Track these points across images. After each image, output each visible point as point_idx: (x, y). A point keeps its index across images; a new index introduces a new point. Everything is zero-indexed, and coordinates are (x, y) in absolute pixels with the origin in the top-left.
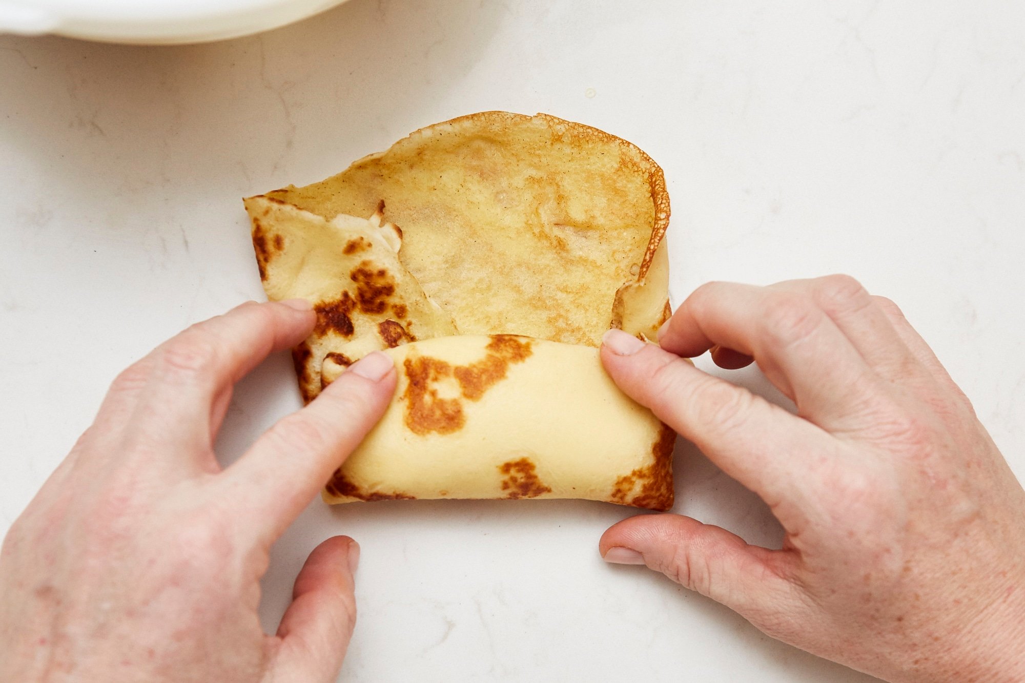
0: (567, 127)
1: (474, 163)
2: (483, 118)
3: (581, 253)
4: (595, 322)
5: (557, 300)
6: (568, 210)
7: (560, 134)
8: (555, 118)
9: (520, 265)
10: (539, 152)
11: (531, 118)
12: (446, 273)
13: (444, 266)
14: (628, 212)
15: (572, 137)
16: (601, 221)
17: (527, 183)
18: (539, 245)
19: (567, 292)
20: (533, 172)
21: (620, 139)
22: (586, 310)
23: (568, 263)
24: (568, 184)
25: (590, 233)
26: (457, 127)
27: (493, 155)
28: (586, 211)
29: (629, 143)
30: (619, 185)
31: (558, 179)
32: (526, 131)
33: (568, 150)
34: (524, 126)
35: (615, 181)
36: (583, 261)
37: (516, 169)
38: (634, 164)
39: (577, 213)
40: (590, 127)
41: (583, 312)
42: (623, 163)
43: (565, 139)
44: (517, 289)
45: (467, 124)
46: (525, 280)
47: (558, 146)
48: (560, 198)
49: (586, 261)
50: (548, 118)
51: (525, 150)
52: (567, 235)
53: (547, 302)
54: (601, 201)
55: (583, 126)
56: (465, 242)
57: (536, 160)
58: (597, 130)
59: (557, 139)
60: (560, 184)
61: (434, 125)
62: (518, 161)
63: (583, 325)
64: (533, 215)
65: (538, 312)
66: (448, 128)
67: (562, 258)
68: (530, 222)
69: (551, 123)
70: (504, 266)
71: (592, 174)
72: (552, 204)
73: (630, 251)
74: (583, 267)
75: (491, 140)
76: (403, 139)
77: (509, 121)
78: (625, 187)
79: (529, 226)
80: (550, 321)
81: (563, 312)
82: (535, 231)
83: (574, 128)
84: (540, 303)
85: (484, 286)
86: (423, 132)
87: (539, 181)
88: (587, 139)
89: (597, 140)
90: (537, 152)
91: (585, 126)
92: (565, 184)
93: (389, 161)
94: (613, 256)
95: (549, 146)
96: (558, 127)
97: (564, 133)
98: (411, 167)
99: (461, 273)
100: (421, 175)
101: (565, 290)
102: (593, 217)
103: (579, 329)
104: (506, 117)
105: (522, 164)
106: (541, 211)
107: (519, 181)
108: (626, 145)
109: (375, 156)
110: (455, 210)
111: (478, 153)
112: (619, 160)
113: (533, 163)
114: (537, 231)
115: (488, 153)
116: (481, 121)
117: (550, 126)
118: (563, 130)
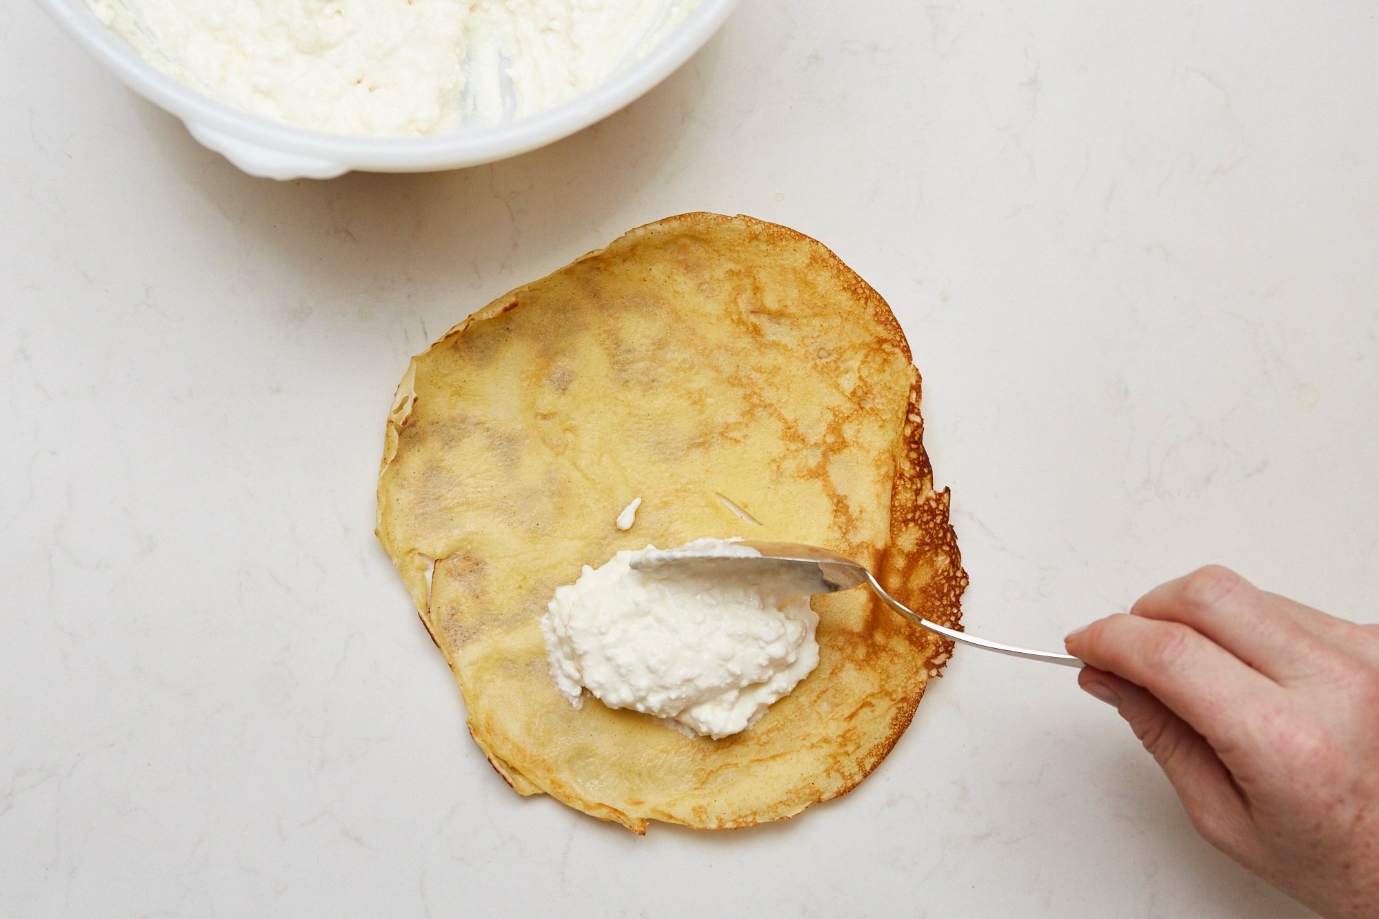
0: (763, 227)
1: (680, 258)
2: (689, 219)
3: (774, 338)
4: (785, 399)
5: (751, 379)
6: (764, 300)
7: (757, 233)
8: (753, 218)
9: (719, 348)
10: (738, 248)
11: (732, 218)
12: (653, 354)
13: (652, 348)
14: (817, 302)
15: (767, 235)
16: (792, 310)
17: (727, 275)
18: (737, 329)
19: (761, 372)
20: (732, 266)
21: (809, 238)
22: (778, 389)
23: (763, 346)
24: (763, 277)
25: (782, 320)
26: (666, 227)
27: (698, 252)
28: (779, 301)
29: (818, 242)
30: (809, 278)
31: (755, 272)
32: (727, 230)
33: (763, 247)
34: (726, 226)
35: (806, 275)
36: (776, 345)
37: (718, 263)
38: (824, 260)
39: (771, 302)
40: (783, 227)
41: (775, 390)
42: (814, 259)
43: (761, 237)
44: (717, 369)
45: (675, 224)
46: (723, 361)
47: (755, 243)
48: (756, 289)
49: (778, 345)
50: (747, 219)
51: (726, 246)
52: (763, 321)
53: (743, 380)
54: (793, 292)
55: (777, 226)
56: (670, 327)
57: (735, 255)
58: (790, 229)
59: (755, 237)
60: (756, 276)
61: (646, 225)
62: (719, 256)
63: (774, 402)
64: (732, 304)
65: (735, 389)
66: (658, 228)
67: (757, 341)
68: (729, 310)
69: (749, 224)
70: (706, 349)
71: (785, 268)
72: (749, 293)
73: (818, 336)
74: (775, 351)
75: (696, 238)
76: (619, 238)
77: (712, 221)
78: (815, 280)
79: (728, 313)
80: (745, 397)
81: (757, 391)
82: (733, 318)
83: (770, 228)
84: (736, 382)
85: (687, 366)
86: (636, 231)
87: (738, 273)
88: (781, 237)
89: (790, 238)
90: (737, 248)
91: (779, 225)
92: (761, 276)
93: (606, 256)
94: (802, 341)
95: (747, 244)
96: (756, 227)
97: (760, 232)
98: (625, 261)
99: (667, 354)
100: (632, 268)
101: (759, 370)
102: (786, 306)
103: (771, 405)
104: (709, 218)
105: (722, 258)
106: (739, 300)
107: (719, 273)
108: (815, 243)
109: (596, 254)
110: (662, 299)
111: (684, 249)
112: (809, 256)
113: (732, 258)
114: (735, 317)
115: (693, 248)
116: (687, 221)
117: (748, 226)
118: (760, 229)
